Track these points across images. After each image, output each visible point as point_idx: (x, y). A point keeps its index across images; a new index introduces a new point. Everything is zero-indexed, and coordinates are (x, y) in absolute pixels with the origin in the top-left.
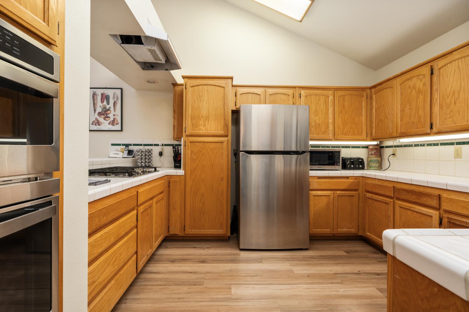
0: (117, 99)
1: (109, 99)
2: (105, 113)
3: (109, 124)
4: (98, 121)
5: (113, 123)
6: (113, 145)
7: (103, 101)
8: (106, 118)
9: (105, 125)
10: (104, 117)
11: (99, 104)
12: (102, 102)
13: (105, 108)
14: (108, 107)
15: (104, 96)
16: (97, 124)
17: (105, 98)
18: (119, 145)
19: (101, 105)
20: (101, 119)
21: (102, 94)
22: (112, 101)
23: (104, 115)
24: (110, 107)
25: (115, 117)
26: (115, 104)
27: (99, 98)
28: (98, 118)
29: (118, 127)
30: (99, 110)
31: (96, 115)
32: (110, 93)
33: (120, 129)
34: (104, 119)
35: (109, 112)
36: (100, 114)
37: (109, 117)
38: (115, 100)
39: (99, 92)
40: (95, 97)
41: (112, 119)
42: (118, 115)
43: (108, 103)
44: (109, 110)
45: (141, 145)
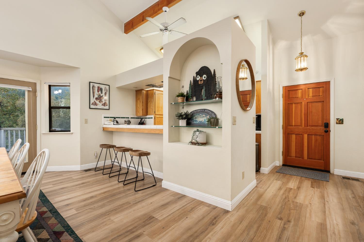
0: (107, 91)
1: (102, 90)
2: (99, 98)
3: (102, 105)
4: (95, 103)
5: (104, 105)
6: (105, 117)
7: (99, 91)
8: (100, 101)
9: (100, 106)
10: (99, 100)
11: (96, 92)
12: (98, 92)
13: (100, 95)
14: (101, 95)
15: (99, 88)
16: (95, 105)
17: (100, 89)
18: (108, 117)
19: (98, 93)
20: (97, 102)
21: (98, 87)
22: (104, 92)
23: (99, 99)
24: (103, 95)
25: (106, 101)
26: (105, 94)
27: (96, 89)
28: (96, 101)
29: (107, 107)
30: (96, 96)
31: (94, 100)
32: (103, 87)
34: (99, 102)
35: (102, 98)
36: (96, 99)
37: (102, 101)
38: (106, 91)
39: (97, 86)
40: (94, 88)
41: (104, 102)
42: (107, 101)
43: (102, 93)
44: (102, 97)
45: (120, 118)
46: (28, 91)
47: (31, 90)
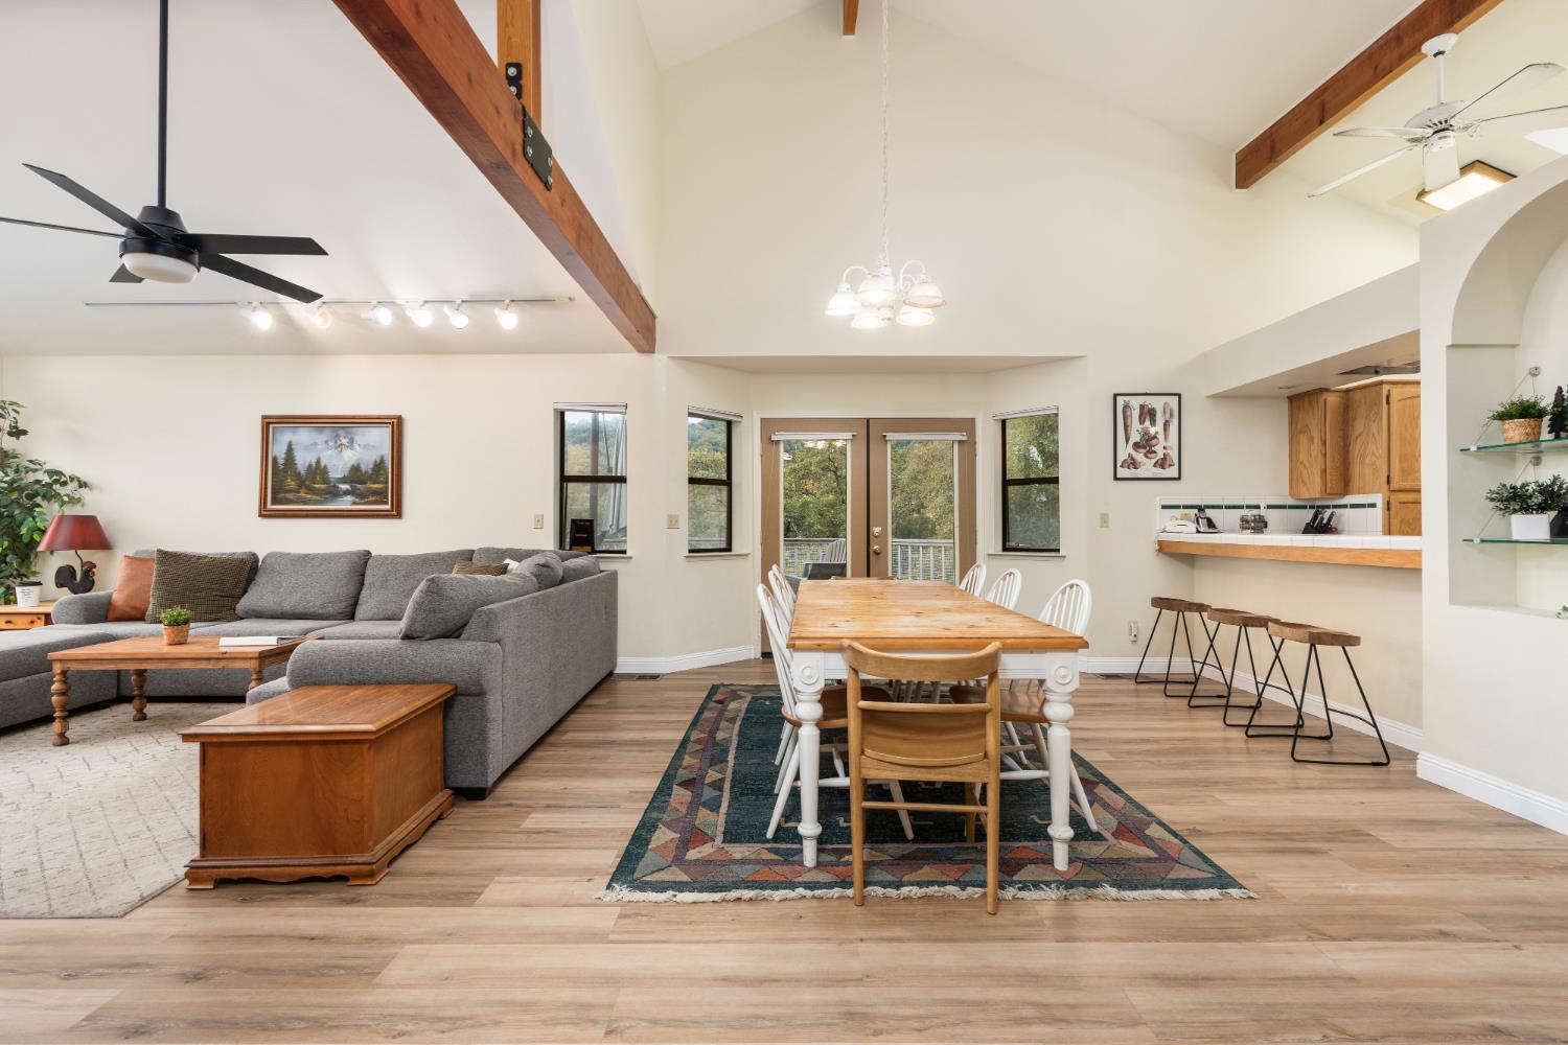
0: (1171, 415)
1: (1155, 416)
2: (1146, 444)
3: (1155, 466)
4: (1133, 459)
5: (1162, 463)
6: (1164, 507)
7: (1144, 421)
8: (1150, 453)
9: (1147, 468)
10: (1144, 451)
11: (1135, 425)
12: (1142, 421)
13: (1146, 433)
14: (1153, 430)
15: (1146, 410)
16: (1131, 466)
17: (1148, 414)
18: (1178, 507)
19: (1139, 427)
20: (1139, 457)
21: (1142, 407)
22: (1160, 420)
23: (1144, 447)
24: (1157, 433)
25: (1168, 451)
26: (1166, 425)
27: (1136, 414)
28: (1134, 453)
29: (1172, 472)
30: (1135, 437)
31: (1130, 450)
32: (1156, 403)
33: (1177, 476)
34: (1146, 455)
35: (1154, 442)
36: (1137, 446)
37: (1155, 452)
38: (1168, 415)
39: (1135, 402)
40: (1129, 413)
41: (1160, 456)
42: (1172, 448)
43: (1153, 422)
44: (1155, 437)
45: (1220, 507)
46: (960, 442)
47: (965, 438)
